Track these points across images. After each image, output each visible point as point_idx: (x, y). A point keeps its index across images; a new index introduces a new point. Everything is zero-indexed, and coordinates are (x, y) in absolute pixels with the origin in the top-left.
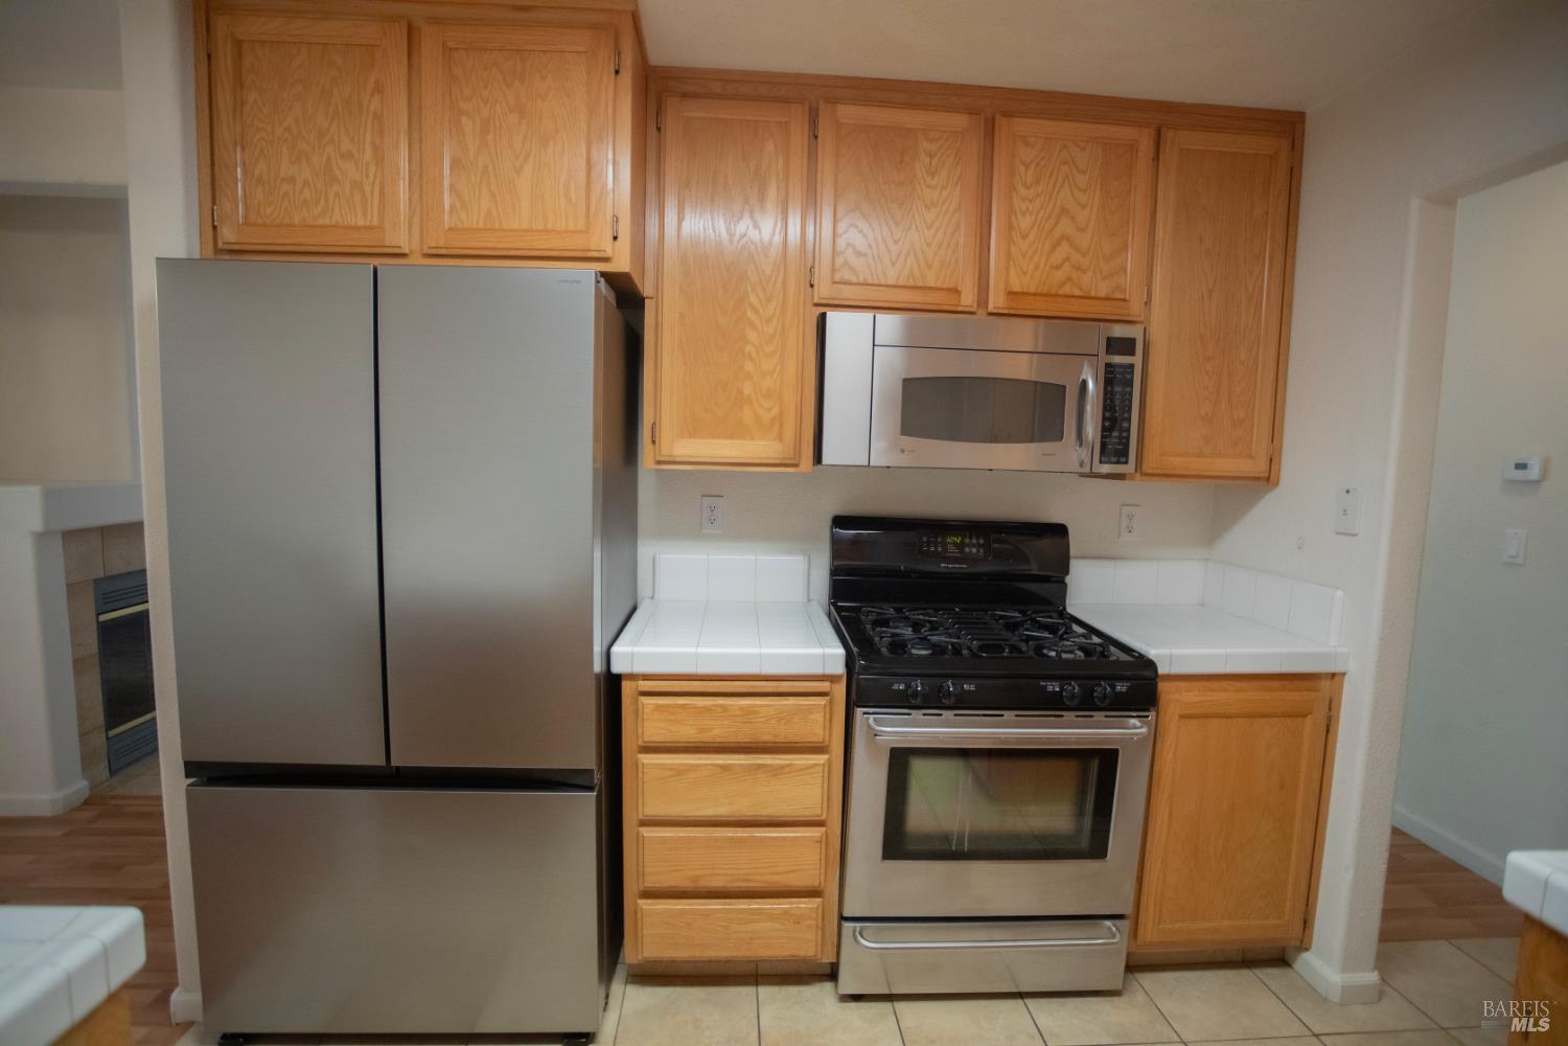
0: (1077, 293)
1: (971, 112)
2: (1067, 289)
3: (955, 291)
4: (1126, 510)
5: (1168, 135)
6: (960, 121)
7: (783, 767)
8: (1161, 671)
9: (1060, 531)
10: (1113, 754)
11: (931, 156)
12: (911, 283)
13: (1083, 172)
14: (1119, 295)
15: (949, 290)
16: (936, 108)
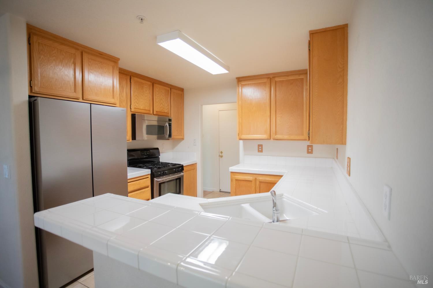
0: (163, 112)
1: (151, 82)
2: (162, 111)
3: (150, 111)
4: (163, 145)
5: (172, 90)
6: (149, 83)
7: (144, 191)
8: (184, 166)
9: (157, 149)
10: (180, 178)
11: (146, 88)
12: (144, 109)
13: (163, 94)
14: (168, 112)
15: (149, 110)
16: (146, 80)
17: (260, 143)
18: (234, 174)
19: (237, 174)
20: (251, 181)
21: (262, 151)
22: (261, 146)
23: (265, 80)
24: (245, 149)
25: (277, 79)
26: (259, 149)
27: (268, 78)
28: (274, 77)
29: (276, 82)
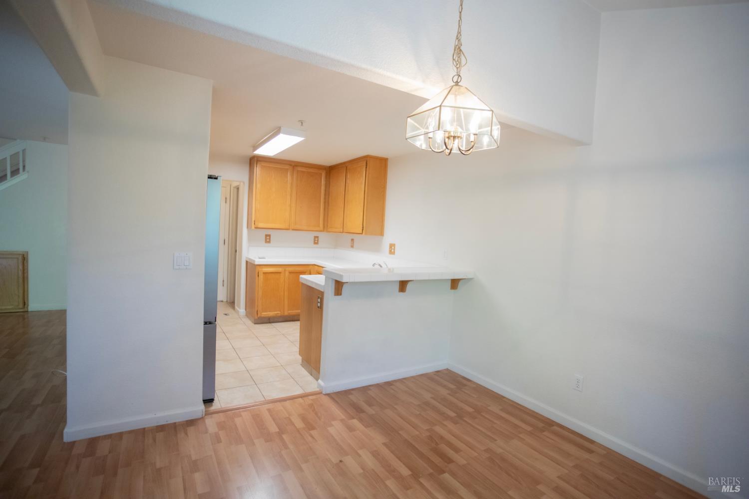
17: (268, 232)
18: (261, 267)
19: (263, 266)
20: (280, 273)
21: (269, 242)
22: (269, 236)
23: (287, 167)
24: (250, 239)
25: (300, 169)
26: (266, 239)
27: (291, 165)
28: (296, 166)
29: (298, 171)
